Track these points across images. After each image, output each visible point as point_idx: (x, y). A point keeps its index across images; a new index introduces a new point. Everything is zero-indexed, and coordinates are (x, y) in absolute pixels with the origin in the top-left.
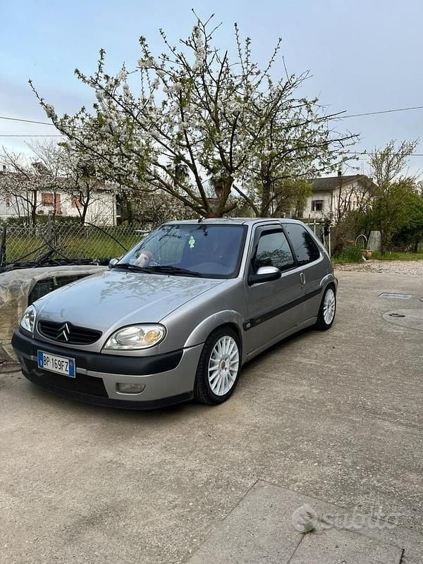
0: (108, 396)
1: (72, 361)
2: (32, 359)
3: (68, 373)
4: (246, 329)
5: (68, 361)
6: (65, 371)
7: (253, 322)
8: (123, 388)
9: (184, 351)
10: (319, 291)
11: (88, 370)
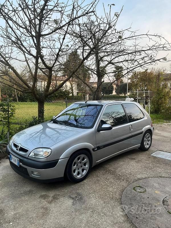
0: (29, 176)
4: (94, 151)
5: (17, 160)
7: (99, 148)
9: (59, 160)
10: (141, 133)
11: (23, 164)
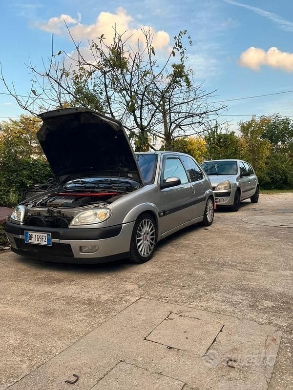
0: (74, 256)
1: (49, 235)
2: (20, 238)
3: (46, 243)
4: (160, 216)
5: (46, 235)
6: (44, 242)
7: (165, 213)
8: (84, 250)
9: (123, 225)
10: (203, 199)
11: (60, 239)
